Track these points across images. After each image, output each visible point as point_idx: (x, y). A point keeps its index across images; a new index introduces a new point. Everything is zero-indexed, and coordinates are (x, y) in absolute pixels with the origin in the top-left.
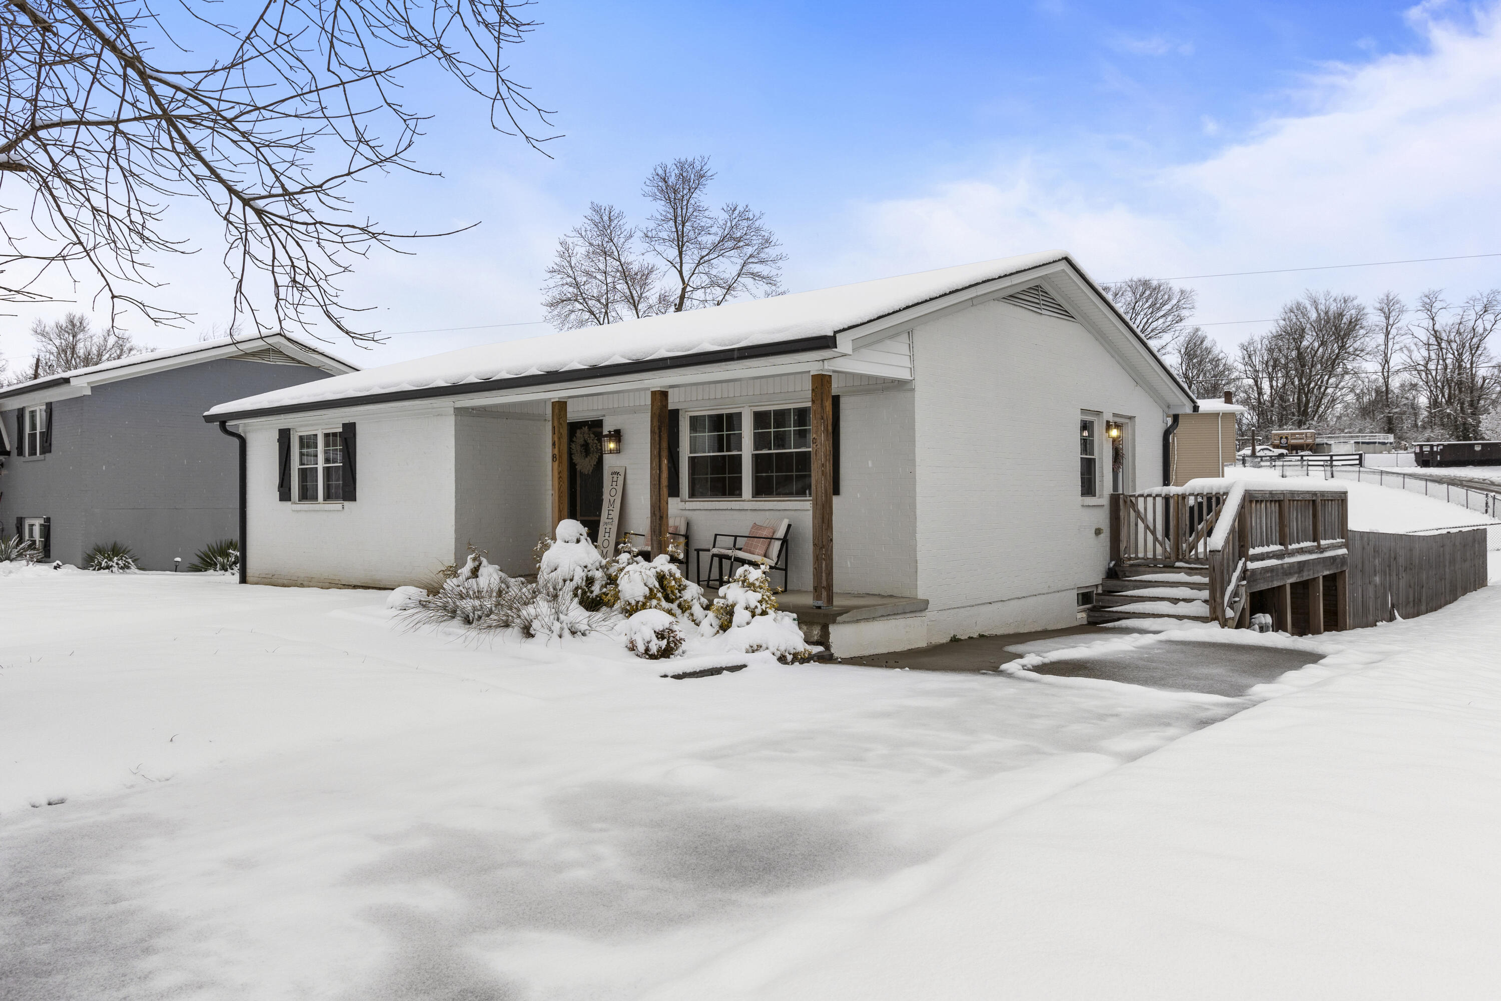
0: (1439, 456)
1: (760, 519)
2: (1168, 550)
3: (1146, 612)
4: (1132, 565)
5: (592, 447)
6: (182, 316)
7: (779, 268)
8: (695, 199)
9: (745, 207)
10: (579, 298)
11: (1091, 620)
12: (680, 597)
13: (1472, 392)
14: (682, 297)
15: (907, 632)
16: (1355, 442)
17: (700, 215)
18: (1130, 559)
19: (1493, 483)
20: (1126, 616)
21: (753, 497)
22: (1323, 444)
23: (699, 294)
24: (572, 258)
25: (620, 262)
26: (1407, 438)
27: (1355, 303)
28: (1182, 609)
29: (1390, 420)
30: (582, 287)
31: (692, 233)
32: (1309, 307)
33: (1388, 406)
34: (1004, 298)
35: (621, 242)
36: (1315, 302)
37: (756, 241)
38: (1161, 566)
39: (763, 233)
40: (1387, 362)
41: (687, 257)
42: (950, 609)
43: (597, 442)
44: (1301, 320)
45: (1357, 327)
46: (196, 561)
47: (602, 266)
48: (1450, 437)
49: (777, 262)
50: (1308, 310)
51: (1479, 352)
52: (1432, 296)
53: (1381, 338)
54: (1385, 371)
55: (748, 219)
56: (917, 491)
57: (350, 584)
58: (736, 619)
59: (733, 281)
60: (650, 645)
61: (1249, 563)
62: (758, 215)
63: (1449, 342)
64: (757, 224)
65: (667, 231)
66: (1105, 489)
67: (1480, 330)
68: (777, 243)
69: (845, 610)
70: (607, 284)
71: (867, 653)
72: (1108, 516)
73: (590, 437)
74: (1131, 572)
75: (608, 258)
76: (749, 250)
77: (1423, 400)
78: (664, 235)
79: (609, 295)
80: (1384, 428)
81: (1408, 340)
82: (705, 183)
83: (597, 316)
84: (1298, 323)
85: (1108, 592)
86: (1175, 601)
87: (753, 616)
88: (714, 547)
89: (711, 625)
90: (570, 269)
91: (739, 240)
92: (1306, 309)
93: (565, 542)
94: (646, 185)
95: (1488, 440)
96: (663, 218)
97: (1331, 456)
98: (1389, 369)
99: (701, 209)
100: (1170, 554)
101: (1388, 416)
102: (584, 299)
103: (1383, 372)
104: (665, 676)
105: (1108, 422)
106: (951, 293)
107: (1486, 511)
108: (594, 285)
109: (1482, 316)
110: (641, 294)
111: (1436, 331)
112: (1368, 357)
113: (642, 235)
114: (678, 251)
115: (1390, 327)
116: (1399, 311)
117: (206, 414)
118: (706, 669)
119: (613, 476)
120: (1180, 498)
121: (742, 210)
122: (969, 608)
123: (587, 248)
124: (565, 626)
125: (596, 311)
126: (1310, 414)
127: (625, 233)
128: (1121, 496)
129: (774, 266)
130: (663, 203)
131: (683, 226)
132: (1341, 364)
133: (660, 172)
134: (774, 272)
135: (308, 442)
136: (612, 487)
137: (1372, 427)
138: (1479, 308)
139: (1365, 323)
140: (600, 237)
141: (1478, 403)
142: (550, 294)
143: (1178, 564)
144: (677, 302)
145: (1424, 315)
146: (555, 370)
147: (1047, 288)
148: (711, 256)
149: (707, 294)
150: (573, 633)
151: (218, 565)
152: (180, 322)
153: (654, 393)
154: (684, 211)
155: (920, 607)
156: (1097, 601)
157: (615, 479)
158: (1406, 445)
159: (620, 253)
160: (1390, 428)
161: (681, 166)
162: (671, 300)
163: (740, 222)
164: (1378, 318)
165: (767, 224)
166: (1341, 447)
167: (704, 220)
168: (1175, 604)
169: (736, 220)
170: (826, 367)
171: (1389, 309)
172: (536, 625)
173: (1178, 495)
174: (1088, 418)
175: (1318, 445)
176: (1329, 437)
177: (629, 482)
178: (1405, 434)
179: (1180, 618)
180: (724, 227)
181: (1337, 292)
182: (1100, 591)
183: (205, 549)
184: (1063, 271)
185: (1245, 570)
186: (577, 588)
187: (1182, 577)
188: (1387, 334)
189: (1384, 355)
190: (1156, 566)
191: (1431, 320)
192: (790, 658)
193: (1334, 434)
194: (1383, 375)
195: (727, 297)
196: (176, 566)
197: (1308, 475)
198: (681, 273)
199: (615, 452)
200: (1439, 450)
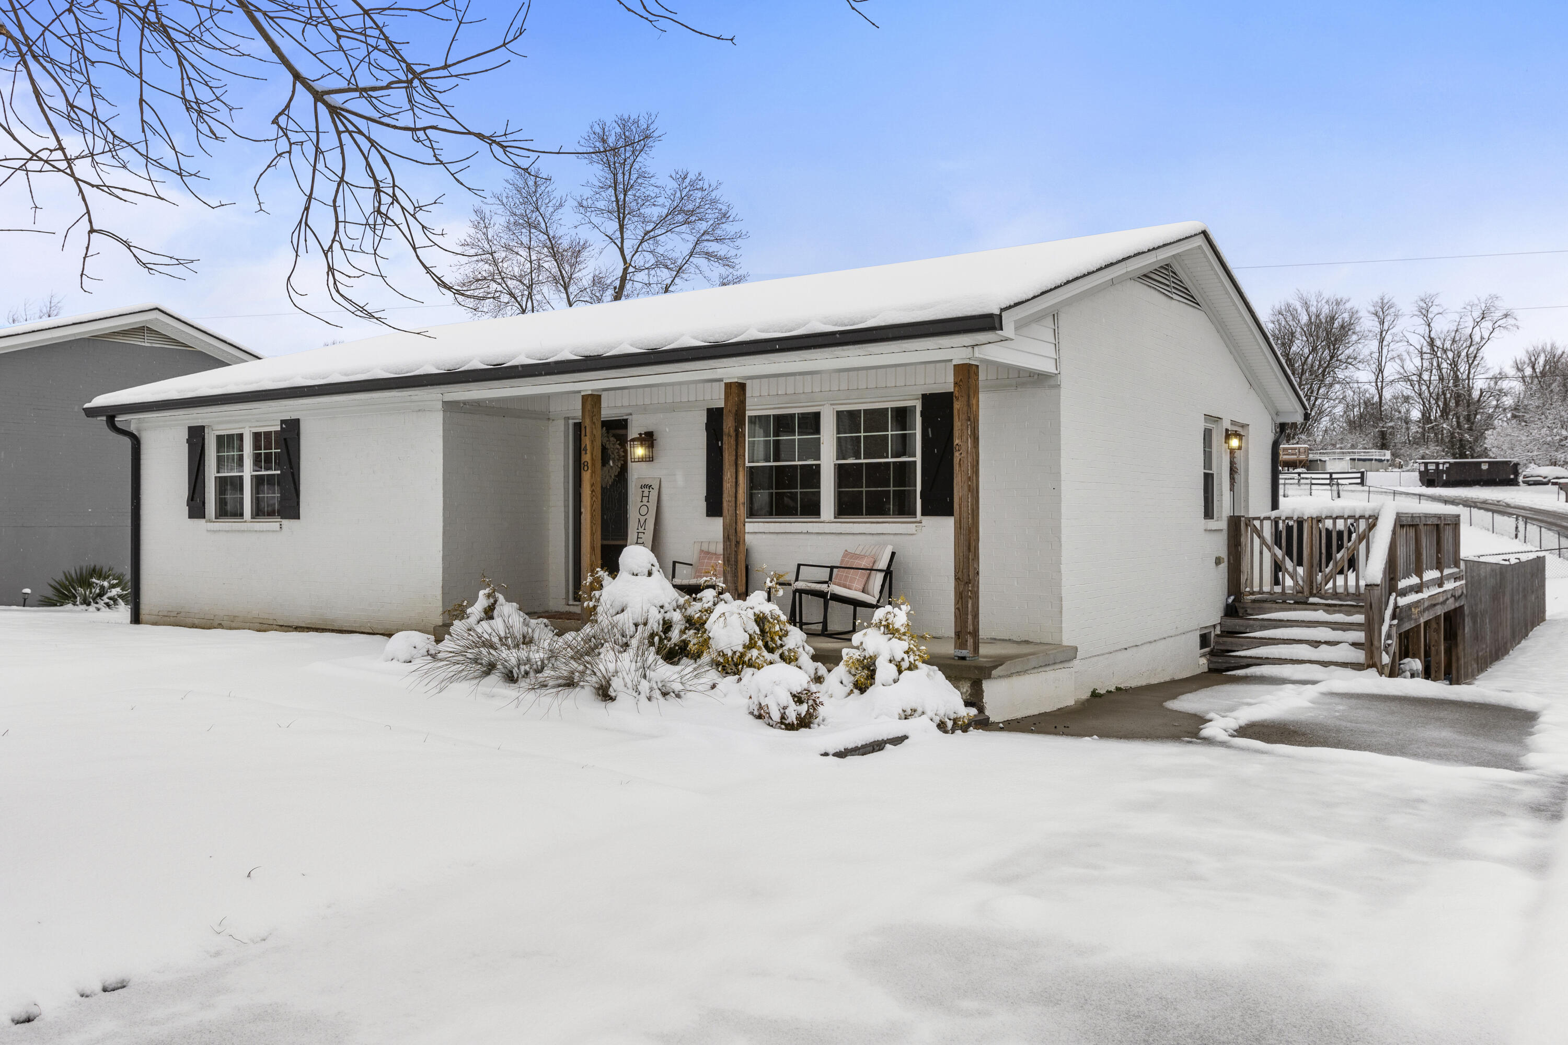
0: (1445, 475)
1: (851, 545)
2: (1301, 583)
3: (1283, 658)
4: (1254, 601)
5: (613, 453)
6: (179, 262)
7: (738, 248)
8: (640, 164)
9: (697, 175)
10: (496, 277)
11: (1211, 666)
12: (782, 646)
13: (1468, 406)
14: (623, 279)
15: (1056, 687)
16: (1351, 459)
17: (646, 182)
18: (1253, 593)
19: (1508, 506)
20: (1258, 661)
21: (835, 518)
22: (1317, 461)
23: (641, 276)
24: (489, 230)
25: (548, 236)
26: (1401, 455)
27: (1348, 306)
28: (1325, 653)
29: (1383, 435)
30: (501, 264)
31: (634, 204)
32: (1299, 309)
33: (1382, 419)
34: (1139, 277)
35: (549, 212)
36: (1306, 303)
37: (712, 216)
38: (1292, 602)
39: (720, 206)
40: (1381, 371)
41: (628, 232)
42: (1090, 657)
43: (618, 447)
44: (1291, 323)
45: (1350, 333)
46: (50, 593)
47: (525, 240)
48: (1446, 454)
49: (735, 240)
50: (1299, 312)
51: (1476, 363)
52: (1428, 300)
53: (1374, 345)
54: (1378, 381)
55: (702, 189)
56: (1063, 511)
57: (290, 624)
58: (879, 676)
59: (685, 261)
60: (786, 711)
61: (1399, 598)
62: (714, 185)
63: (1445, 351)
64: (713, 194)
65: (606, 200)
66: (1223, 510)
67: (1477, 338)
68: (737, 219)
69: (999, 662)
70: (531, 262)
71: (1019, 715)
72: (1226, 542)
73: (609, 441)
74: (1253, 609)
75: (533, 231)
76: (703, 226)
77: (1416, 414)
78: (601, 204)
79: (533, 275)
80: (1377, 443)
81: (1401, 348)
82: (653, 145)
83: (519, 299)
84: (1288, 327)
85: (1228, 633)
86: (1316, 644)
87: (900, 672)
88: (797, 580)
89: (842, 683)
90: (486, 242)
91: (692, 212)
92: (1296, 310)
93: (633, 574)
94: (580, 145)
95: (1494, 458)
96: (601, 185)
97: (1331, 474)
98: (1383, 379)
99: (646, 175)
100: (1302, 588)
101: (1382, 431)
102: (503, 279)
103: (1376, 382)
104: (826, 754)
105: (1227, 430)
106: (1107, 266)
107: (1516, 536)
108: (514, 262)
109: (1479, 323)
110: (571, 275)
111: (1431, 339)
112: (1360, 366)
113: (576, 204)
114: (618, 224)
115: (1384, 333)
116: (1395, 315)
117: (87, 405)
118: (868, 743)
119: (643, 490)
120: (1315, 522)
121: (694, 178)
122: (1107, 656)
123: (508, 218)
124: (655, 686)
125: (517, 293)
126: (1299, 427)
127: (554, 202)
128: (1243, 519)
129: (732, 245)
130: (600, 167)
131: (625, 195)
132: (1332, 373)
133: (598, 130)
134: (733, 252)
135: (230, 442)
136: (642, 504)
137: (1364, 442)
138: (1477, 314)
139: (1358, 329)
140: (523, 205)
141: (1475, 417)
142: (462, 271)
143: (1312, 600)
144: (617, 283)
145: (1420, 320)
146: (596, 354)
147: (1177, 268)
148: (658, 232)
149: (651, 277)
150: (665, 694)
151: (78, 598)
152: (179, 271)
153: (728, 386)
154: (626, 177)
155: (1068, 655)
156: (1217, 643)
157: (646, 494)
158: (1400, 462)
159: (548, 225)
160: (1383, 442)
161: (624, 124)
162: (609, 282)
163: (691, 193)
164: (1371, 323)
165: (725, 195)
166: (1336, 464)
167: (651, 188)
168: (1316, 648)
169: (687, 189)
170: (977, 355)
171: (1382, 312)
172: (616, 683)
173: (1312, 518)
174: (1210, 426)
175: (1311, 461)
176: (1320, 453)
177: (664, 497)
178: (1398, 451)
179: (1325, 664)
180: (672, 197)
181: (1330, 293)
182: (1218, 632)
183: (60, 577)
184: (1200, 247)
185: (1396, 607)
186: (652, 635)
187: (1320, 615)
188: (1382, 340)
189: (1377, 364)
190: (1285, 602)
191: (1427, 327)
192: (950, 724)
193: (1326, 449)
194: (1377, 385)
195: (677, 280)
196: (25, 600)
197: (1311, 495)
198: (622, 250)
199: (648, 459)
200: (1445, 469)
